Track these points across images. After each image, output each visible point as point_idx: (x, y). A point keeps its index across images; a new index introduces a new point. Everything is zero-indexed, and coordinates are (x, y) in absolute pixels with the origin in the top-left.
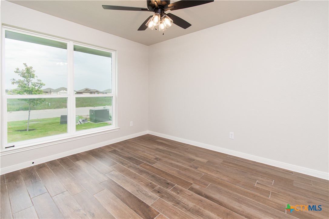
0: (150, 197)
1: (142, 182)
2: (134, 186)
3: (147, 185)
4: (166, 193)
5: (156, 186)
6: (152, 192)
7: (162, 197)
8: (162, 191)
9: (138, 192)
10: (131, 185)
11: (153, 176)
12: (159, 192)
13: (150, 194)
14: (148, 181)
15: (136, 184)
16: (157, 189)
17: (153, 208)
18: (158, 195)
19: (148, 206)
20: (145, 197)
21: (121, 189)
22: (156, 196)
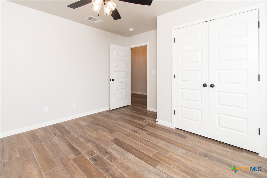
0: (114, 149)
1: (121, 162)
2: (127, 159)
3: (115, 159)
4: (100, 151)
5: (107, 158)
6: (112, 153)
7: (105, 149)
8: (104, 153)
9: (123, 153)
10: (130, 160)
11: (107, 171)
12: (107, 152)
13: (114, 151)
14: (114, 164)
15: (125, 160)
16: (107, 155)
17: (113, 143)
18: (107, 150)
19: (116, 144)
20: (117, 149)
21: (138, 156)
22: (109, 150)
